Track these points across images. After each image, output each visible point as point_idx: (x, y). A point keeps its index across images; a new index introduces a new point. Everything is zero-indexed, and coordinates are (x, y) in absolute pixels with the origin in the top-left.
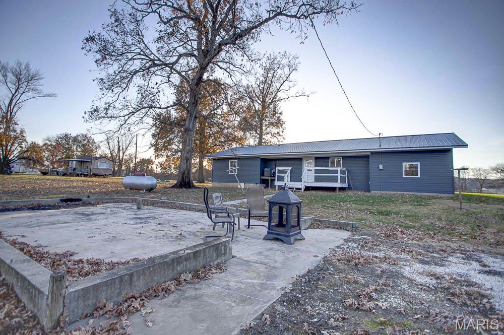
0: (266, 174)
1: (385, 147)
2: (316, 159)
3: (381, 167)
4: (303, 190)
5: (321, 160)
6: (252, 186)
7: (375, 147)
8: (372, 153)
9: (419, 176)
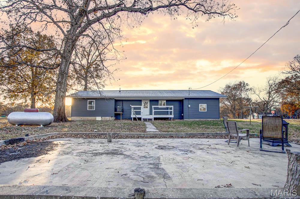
0: (118, 110)
1: (192, 95)
2: (151, 101)
3: (189, 106)
4: (153, 119)
5: (154, 101)
6: (108, 118)
7: (187, 95)
8: (186, 99)
9: (206, 111)
